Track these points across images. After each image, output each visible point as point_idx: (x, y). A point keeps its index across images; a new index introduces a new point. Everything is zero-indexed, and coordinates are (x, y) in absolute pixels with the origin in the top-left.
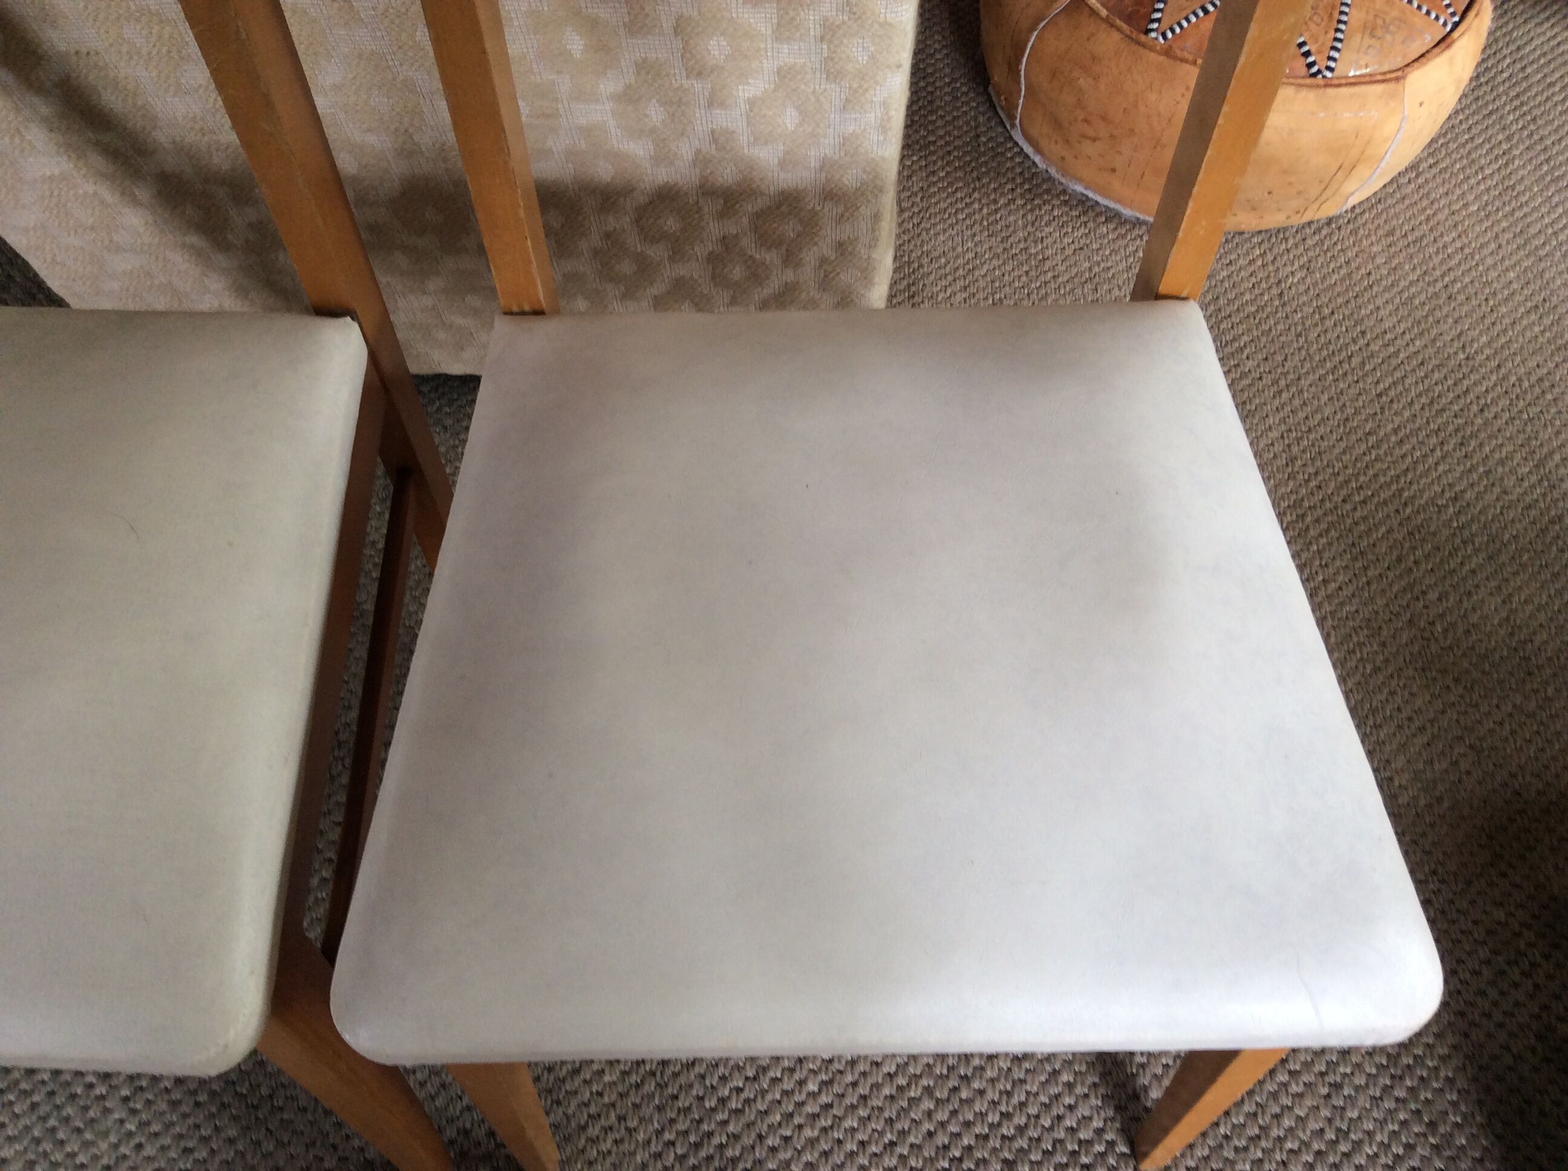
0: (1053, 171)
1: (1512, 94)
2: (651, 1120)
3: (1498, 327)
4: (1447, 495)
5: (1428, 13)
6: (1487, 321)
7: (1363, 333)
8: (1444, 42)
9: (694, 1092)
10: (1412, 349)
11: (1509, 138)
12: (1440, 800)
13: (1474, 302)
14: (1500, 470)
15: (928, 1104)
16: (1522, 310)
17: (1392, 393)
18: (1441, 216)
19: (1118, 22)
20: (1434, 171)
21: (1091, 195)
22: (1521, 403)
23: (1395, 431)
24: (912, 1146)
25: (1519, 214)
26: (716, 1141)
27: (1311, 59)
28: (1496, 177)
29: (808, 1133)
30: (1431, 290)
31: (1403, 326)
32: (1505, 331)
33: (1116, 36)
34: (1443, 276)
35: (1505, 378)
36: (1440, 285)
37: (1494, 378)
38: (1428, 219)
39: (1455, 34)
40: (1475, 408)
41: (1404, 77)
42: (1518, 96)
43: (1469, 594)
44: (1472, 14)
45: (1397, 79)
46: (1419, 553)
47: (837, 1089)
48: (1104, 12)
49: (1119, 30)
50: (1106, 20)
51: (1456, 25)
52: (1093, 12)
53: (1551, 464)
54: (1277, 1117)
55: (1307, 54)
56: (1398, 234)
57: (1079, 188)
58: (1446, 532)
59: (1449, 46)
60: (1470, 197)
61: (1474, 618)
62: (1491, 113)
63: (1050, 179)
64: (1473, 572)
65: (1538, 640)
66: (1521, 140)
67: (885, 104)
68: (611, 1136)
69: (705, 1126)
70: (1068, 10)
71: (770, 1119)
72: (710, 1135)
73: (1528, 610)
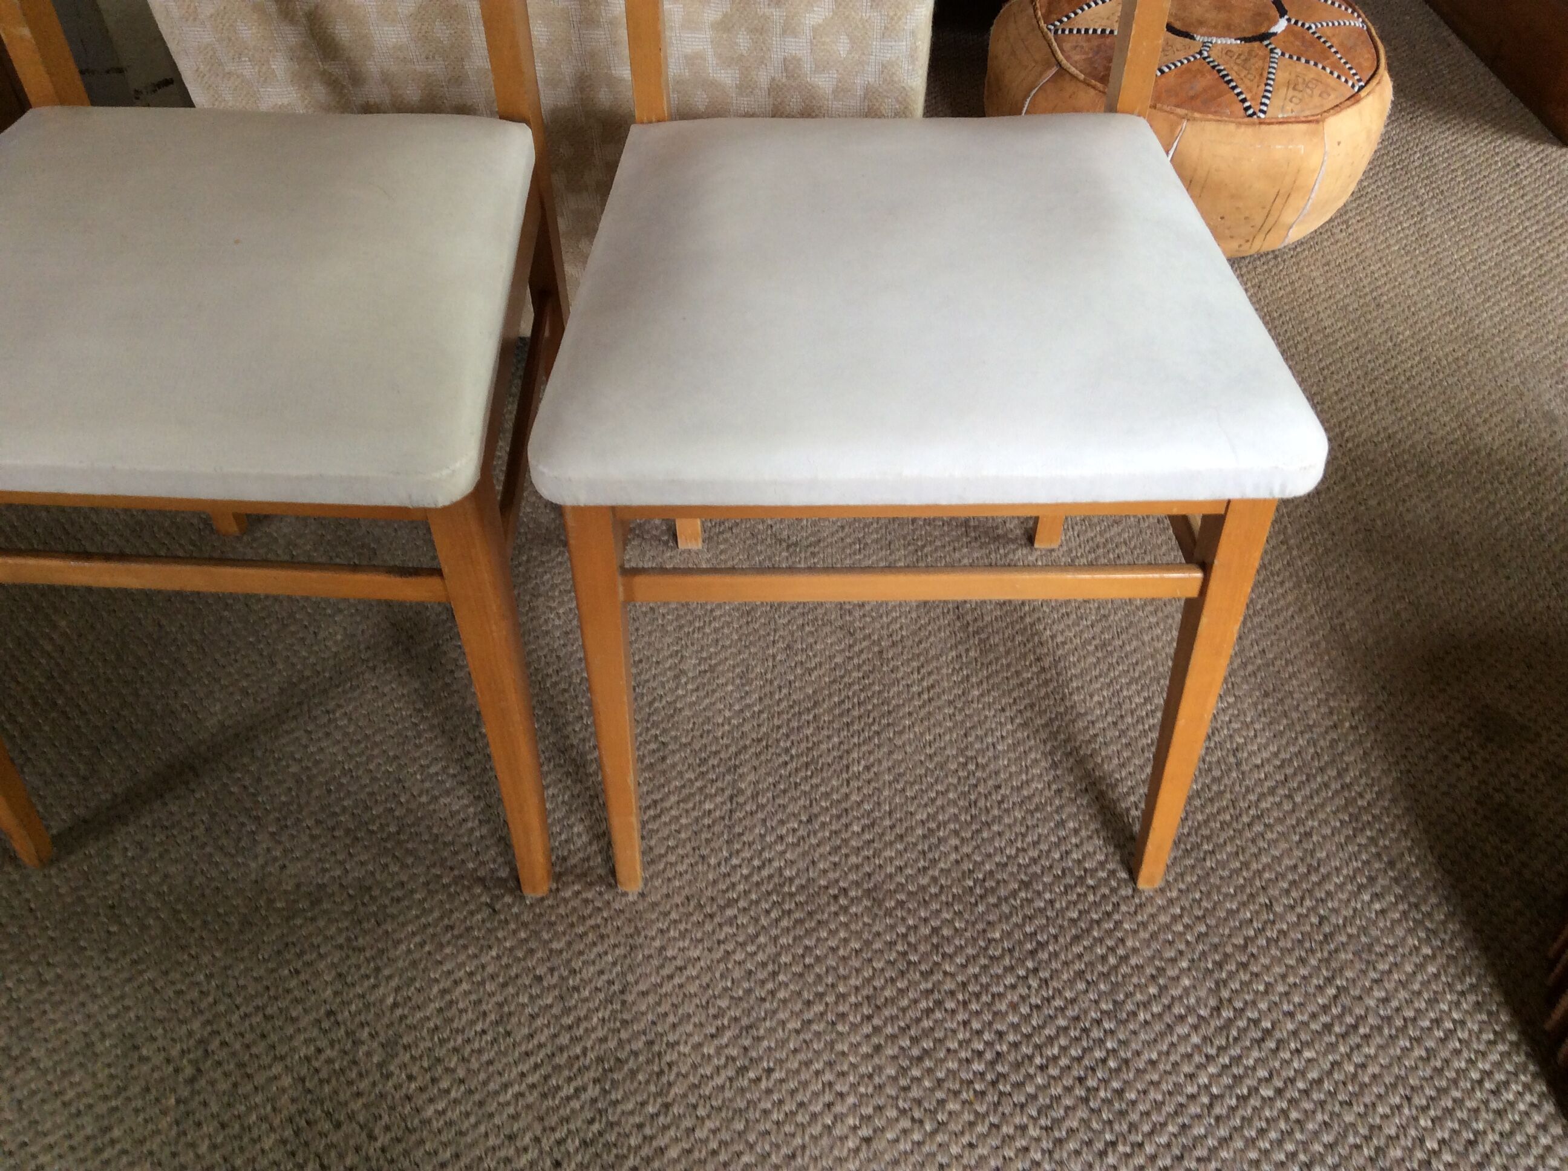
2: (721, 849)
3: (1419, 325)
4: (1382, 435)
5: (1339, 77)
6: (1410, 322)
7: (1307, 329)
8: (1354, 98)
9: (757, 831)
10: (1348, 339)
11: (1422, 204)
12: (1386, 639)
13: (1398, 309)
14: (1426, 419)
15: (954, 841)
16: (1438, 314)
17: (1333, 368)
18: (1367, 254)
19: (1093, 82)
20: (1361, 224)
22: (1441, 376)
23: (1336, 393)
24: (942, 870)
25: (1432, 252)
26: (776, 864)
27: (1247, 104)
28: (1413, 229)
29: (853, 860)
30: (1362, 301)
31: (1340, 324)
32: (1426, 327)
33: (1092, 92)
34: (1372, 291)
35: (1426, 358)
36: (1369, 298)
37: (1417, 358)
38: (1357, 255)
39: (1363, 93)
40: (1402, 378)
41: (1323, 120)
43: (1404, 501)
44: (1375, 82)
45: (1317, 122)
46: (1360, 474)
47: (877, 829)
48: (1082, 77)
49: (1094, 87)
50: (1084, 82)
51: (1361, 88)
52: (1073, 77)
53: (1468, 415)
54: (1256, 856)
55: (1244, 101)
56: (1333, 264)
59: (1358, 101)
60: (1392, 242)
61: (1409, 517)
64: (1407, 486)
65: (1463, 532)
66: (1431, 205)
68: (687, 861)
69: (766, 855)
70: (1054, 79)
71: (821, 850)
72: (770, 861)
73: (1455, 511)
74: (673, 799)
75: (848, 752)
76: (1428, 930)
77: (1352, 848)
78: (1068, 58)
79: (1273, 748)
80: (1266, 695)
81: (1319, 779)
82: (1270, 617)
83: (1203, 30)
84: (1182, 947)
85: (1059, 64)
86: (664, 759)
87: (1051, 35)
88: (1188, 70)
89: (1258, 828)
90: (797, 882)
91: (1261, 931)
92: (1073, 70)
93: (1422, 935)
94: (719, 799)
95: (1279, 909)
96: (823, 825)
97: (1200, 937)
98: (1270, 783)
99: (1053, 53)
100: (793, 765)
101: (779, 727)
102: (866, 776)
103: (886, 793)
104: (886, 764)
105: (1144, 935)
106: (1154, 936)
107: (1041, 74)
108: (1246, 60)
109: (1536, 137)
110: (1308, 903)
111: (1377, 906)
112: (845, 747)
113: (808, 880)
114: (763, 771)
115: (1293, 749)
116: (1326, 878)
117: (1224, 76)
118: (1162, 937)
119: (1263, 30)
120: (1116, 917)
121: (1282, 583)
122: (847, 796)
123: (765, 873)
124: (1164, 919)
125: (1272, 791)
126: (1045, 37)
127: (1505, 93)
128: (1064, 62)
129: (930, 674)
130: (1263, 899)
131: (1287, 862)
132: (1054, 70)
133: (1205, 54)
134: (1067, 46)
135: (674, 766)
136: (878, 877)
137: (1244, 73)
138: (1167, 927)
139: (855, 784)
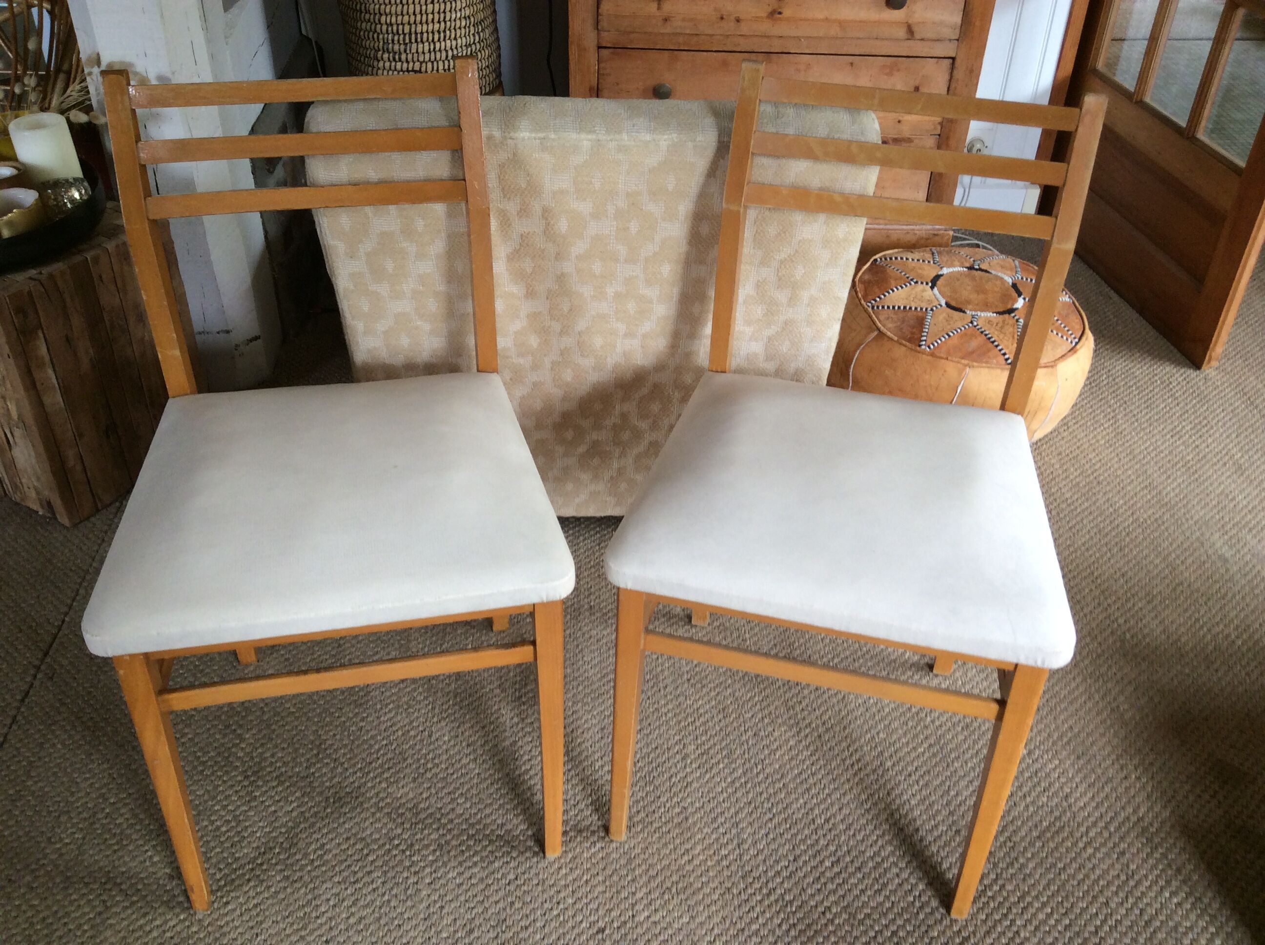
1: (1111, 391)
2: (739, 883)
3: (1128, 496)
4: (1118, 574)
5: (1062, 337)
6: (1122, 494)
7: (1055, 500)
8: (1073, 350)
9: (761, 868)
10: (1083, 507)
11: (1114, 411)
12: (1147, 715)
13: (1112, 485)
14: (1144, 562)
15: (895, 870)
16: (1138, 488)
17: (1077, 527)
18: (1085, 446)
19: (904, 342)
20: (1076, 426)
22: (1148, 531)
23: (1084, 544)
24: (890, 891)
25: (1127, 445)
26: (778, 892)
27: (1007, 356)
28: (1111, 429)
29: (830, 886)
30: (1087, 480)
31: (1076, 497)
32: (1132, 498)
33: (903, 349)
34: (1093, 473)
35: (1137, 519)
36: (1092, 477)
37: (1131, 519)
38: (1078, 448)
39: (1078, 347)
40: (1124, 534)
41: (1056, 366)
43: (1141, 620)
44: (1084, 338)
45: (1052, 366)
46: (1109, 601)
47: (842, 864)
48: (896, 338)
49: (905, 346)
50: (897, 342)
51: (1077, 343)
52: (892, 339)
53: (1170, 559)
54: (1093, 868)
55: (1004, 354)
56: (1064, 454)
58: (1122, 591)
59: (1075, 352)
60: (1099, 437)
61: (1146, 631)
62: (1101, 399)
64: (1141, 609)
65: (1183, 640)
66: (1120, 412)
67: (830, 339)
68: (718, 892)
69: (770, 885)
70: (875, 339)
71: (807, 881)
72: (774, 889)
73: (1174, 626)
74: (699, 848)
75: (812, 809)
76: (1210, 915)
77: (1151, 861)
78: (884, 326)
79: (1090, 795)
80: (1078, 758)
81: (1123, 814)
82: (1071, 703)
83: (970, 307)
84: (1057, 935)
85: (879, 329)
86: (687, 819)
87: (870, 309)
88: (966, 334)
89: (1090, 851)
90: (795, 904)
91: (1104, 921)
92: (889, 334)
93: (1207, 918)
94: (730, 847)
95: (1113, 905)
96: (805, 862)
97: (1066, 928)
98: (1091, 819)
99: (874, 323)
100: (775, 821)
101: (761, 794)
102: (826, 827)
103: (843, 838)
104: (839, 818)
105: (1030, 928)
106: (1037, 928)
107: (866, 336)
108: (1002, 327)
109: (1178, 363)
110: (1131, 900)
111: (1175, 900)
112: (808, 806)
113: (802, 902)
114: (756, 825)
115: (1102, 795)
116: (1139, 883)
117: (989, 339)
118: (1042, 928)
119: (1009, 307)
120: (1011, 917)
121: (1074, 679)
122: (817, 841)
123: (772, 898)
124: (1041, 916)
125: (1095, 824)
126: (866, 311)
127: (1153, 332)
128: (882, 328)
129: (856, 751)
130: (1102, 899)
131: (1112, 873)
132: (876, 333)
133: (975, 324)
134: (882, 318)
135: (695, 824)
136: (849, 898)
137: (1001, 336)
138: (1044, 922)
139: (820, 832)
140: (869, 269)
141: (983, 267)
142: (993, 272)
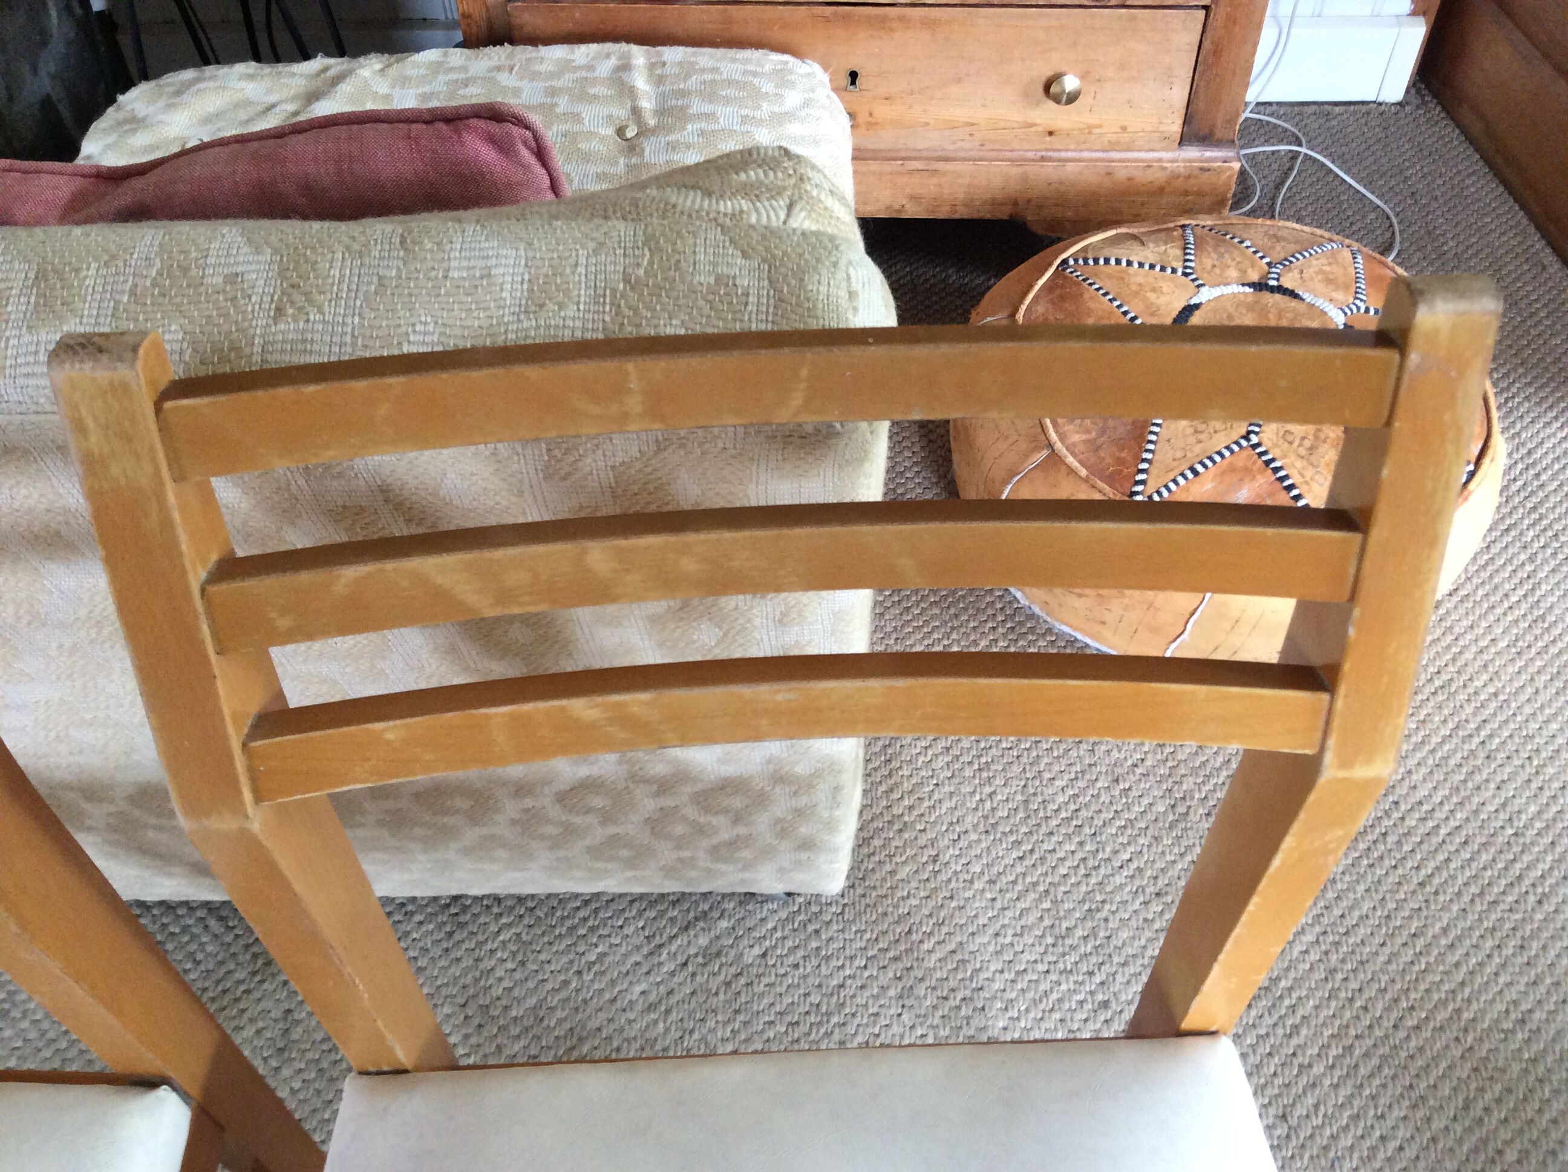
0: (1036, 609)
3: (1547, 793)
4: (1513, 1016)
6: (1534, 785)
7: (1396, 804)
8: (1461, 492)
10: (1453, 823)
13: (1516, 762)
17: (1436, 881)
19: (1100, 483)
21: (1079, 636)
23: (1445, 931)
28: (1524, 606)
30: (1466, 747)
31: (1440, 794)
33: (1098, 497)
34: (1478, 729)
36: (1476, 740)
37: (1549, 859)
38: (1454, 659)
40: (1532, 899)
42: (1534, 508)
46: (1488, 1096)
48: (1083, 472)
49: (1101, 491)
50: (1086, 480)
51: (1472, 475)
52: (1071, 471)
57: (1066, 629)
58: (1516, 1068)
60: (1498, 631)
63: (1032, 616)
66: (1545, 561)
70: (1044, 462)
78: (1062, 437)
85: (1050, 445)
88: (1231, 468)
92: (1070, 459)
99: (1043, 428)
107: (1026, 455)
108: (1312, 449)
117: (1282, 479)
128: (1058, 445)
132: (1045, 453)
133: (1254, 439)
137: (1309, 474)
140: (1048, 287)
141: (1287, 282)
142: (1305, 296)
